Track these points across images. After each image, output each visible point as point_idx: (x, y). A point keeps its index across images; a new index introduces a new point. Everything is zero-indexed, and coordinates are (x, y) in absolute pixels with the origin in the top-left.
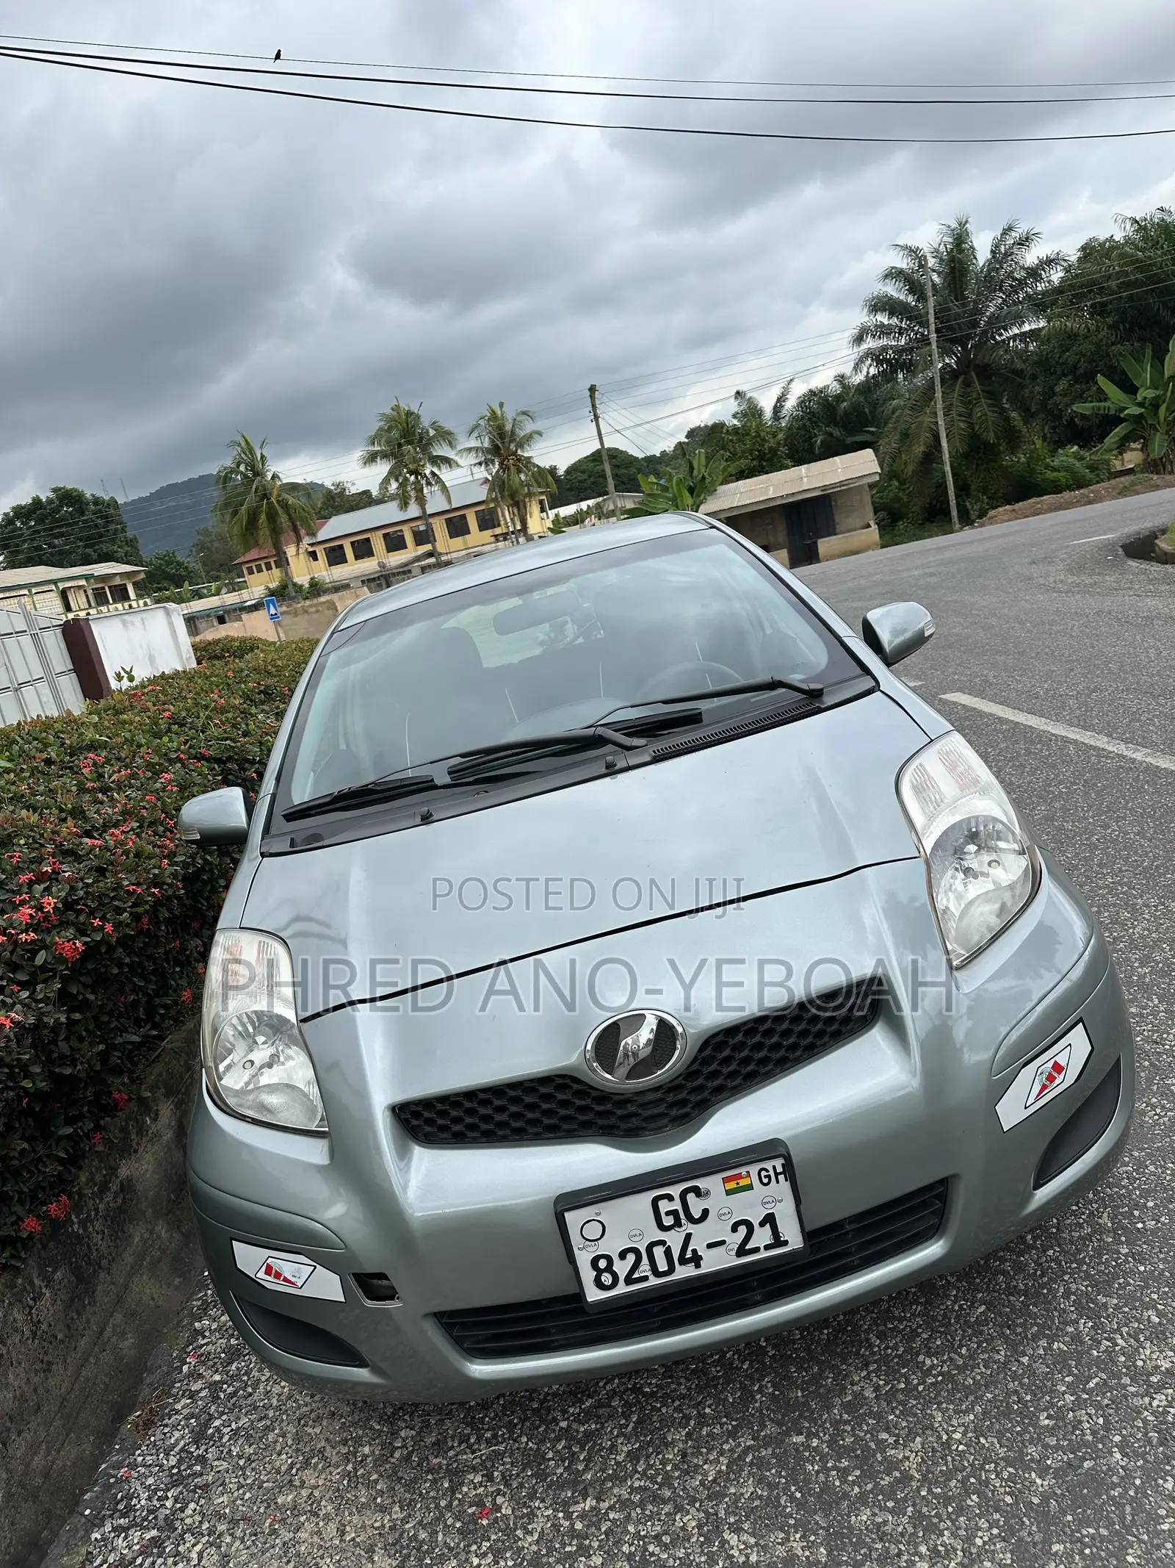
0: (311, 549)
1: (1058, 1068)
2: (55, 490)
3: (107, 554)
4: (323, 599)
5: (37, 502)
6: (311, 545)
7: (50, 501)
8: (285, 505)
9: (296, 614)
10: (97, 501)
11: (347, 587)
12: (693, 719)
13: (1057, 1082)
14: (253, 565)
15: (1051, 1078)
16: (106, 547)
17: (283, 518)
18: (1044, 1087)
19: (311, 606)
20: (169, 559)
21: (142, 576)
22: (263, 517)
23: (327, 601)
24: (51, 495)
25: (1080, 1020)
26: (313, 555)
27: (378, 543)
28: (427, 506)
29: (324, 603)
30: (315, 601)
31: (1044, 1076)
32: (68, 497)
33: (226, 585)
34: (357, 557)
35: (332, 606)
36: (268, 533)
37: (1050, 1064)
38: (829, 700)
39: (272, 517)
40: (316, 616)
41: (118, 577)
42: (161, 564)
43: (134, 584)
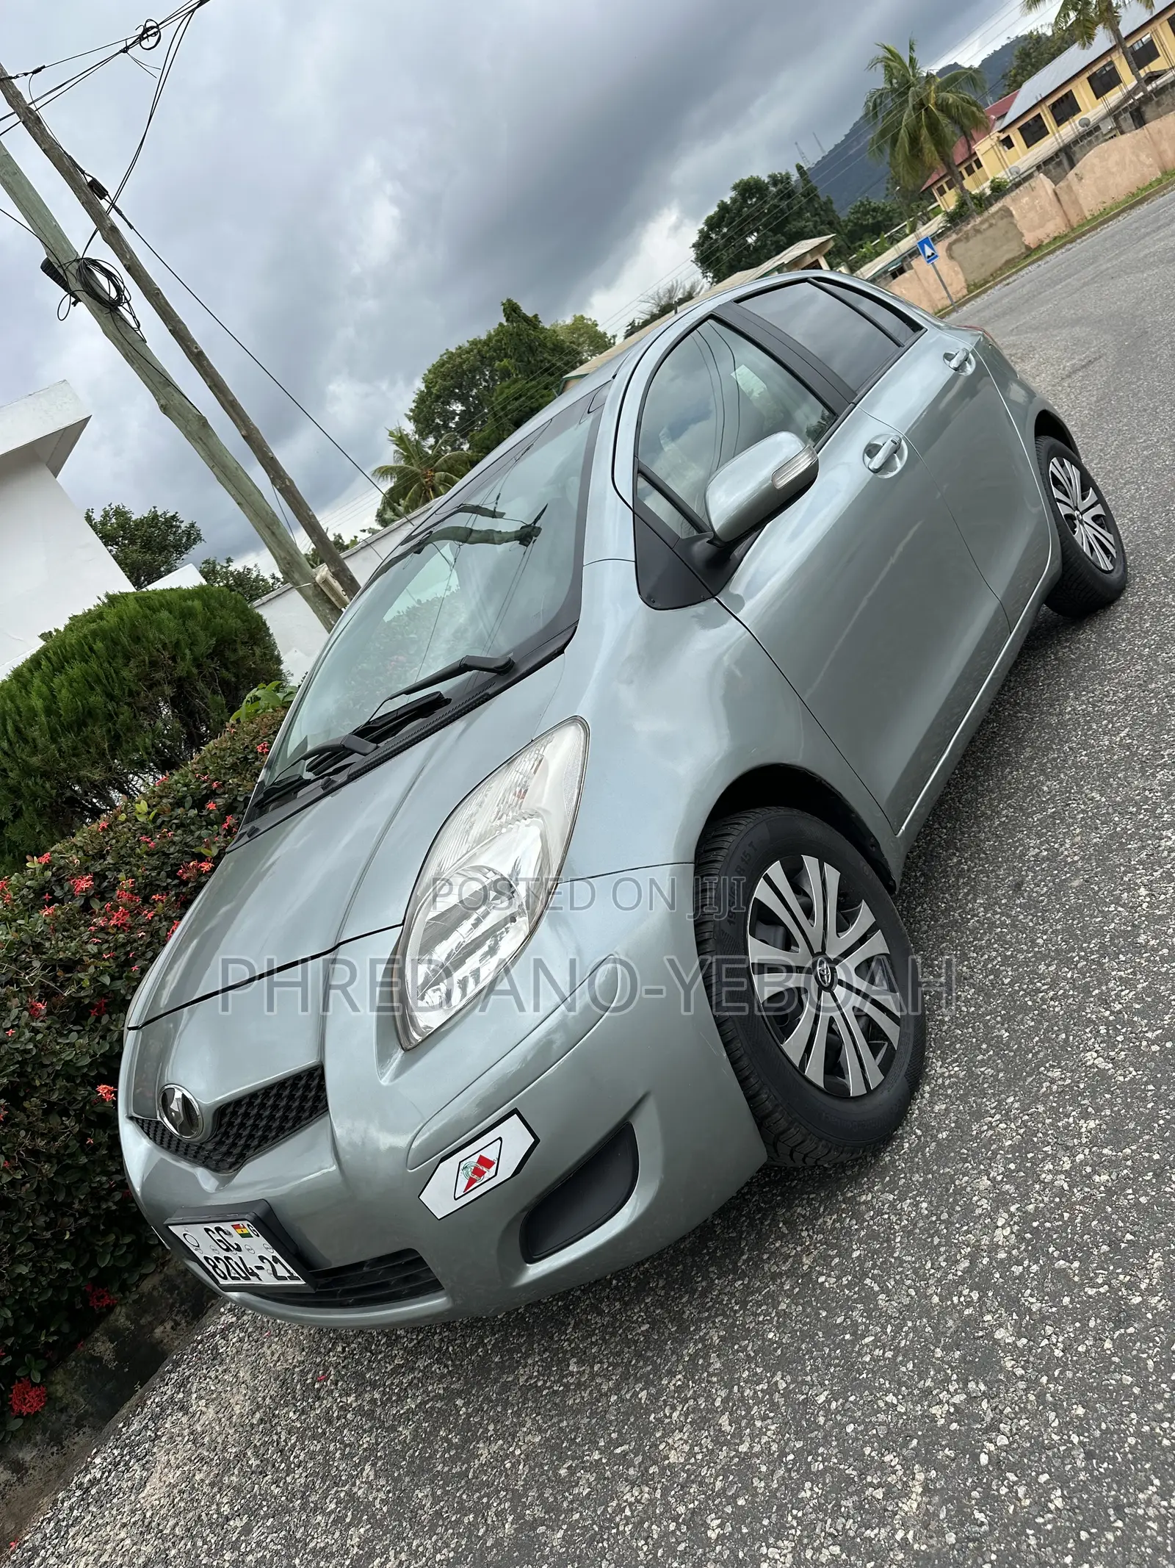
0: (1003, 136)
1: (485, 1162)
2: (735, 188)
3: (797, 233)
4: (993, 209)
5: (723, 208)
6: (1002, 131)
7: (734, 200)
8: (944, 107)
9: (967, 239)
10: (775, 180)
11: (1030, 176)
13: (487, 1176)
14: (943, 183)
15: (478, 1172)
16: (794, 226)
17: (944, 120)
18: (471, 1182)
19: (982, 223)
20: (866, 210)
21: (832, 244)
22: (924, 132)
23: (1000, 209)
24: (733, 194)
25: (515, 1112)
26: (1008, 143)
27: (1083, 93)
28: (1120, 27)
29: (997, 212)
30: (986, 214)
31: (470, 1171)
32: (749, 189)
33: (920, 218)
34: (1059, 122)
35: (1007, 213)
36: (933, 148)
37: (476, 1158)
39: (934, 127)
40: (990, 232)
41: (808, 255)
42: (858, 219)
43: (824, 256)
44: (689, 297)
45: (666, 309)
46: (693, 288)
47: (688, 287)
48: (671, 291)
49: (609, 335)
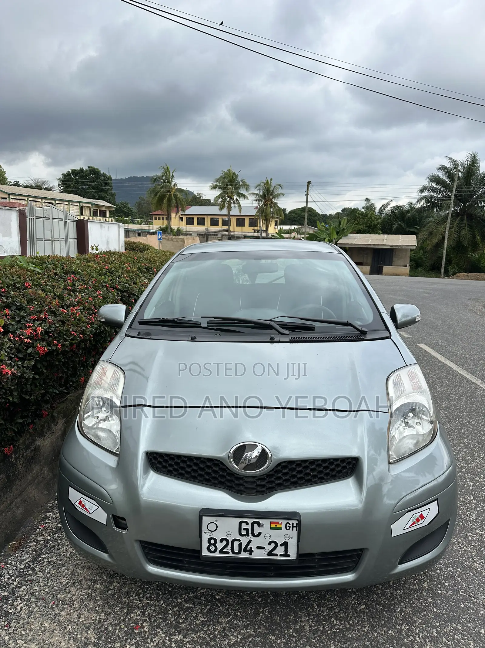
0: (181, 216)
1: (422, 517)
2: (89, 167)
3: (102, 197)
4: (180, 237)
5: (81, 170)
6: (182, 215)
7: (86, 171)
8: (176, 197)
9: (168, 240)
10: (104, 175)
11: (191, 235)
12: (311, 329)
13: (420, 522)
14: (157, 216)
15: (418, 520)
16: (103, 194)
17: (174, 201)
18: (414, 523)
19: (175, 238)
20: (125, 205)
21: (114, 209)
22: (166, 199)
23: (182, 238)
24: (88, 169)
25: (437, 500)
26: (181, 219)
27: (208, 221)
28: (231, 212)
29: (181, 239)
30: (177, 237)
31: (415, 518)
32: (93, 171)
33: (145, 221)
34: (198, 224)
35: (183, 241)
36: (166, 206)
37: (419, 514)
38: (368, 337)
39: (170, 200)
40: (176, 243)
41: (104, 207)
42: (122, 207)
43: (109, 211)
44: (50, 190)
45: (38, 187)
46: (53, 187)
47: (51, 186)
48: (44, 183)
49: (8, 180)
